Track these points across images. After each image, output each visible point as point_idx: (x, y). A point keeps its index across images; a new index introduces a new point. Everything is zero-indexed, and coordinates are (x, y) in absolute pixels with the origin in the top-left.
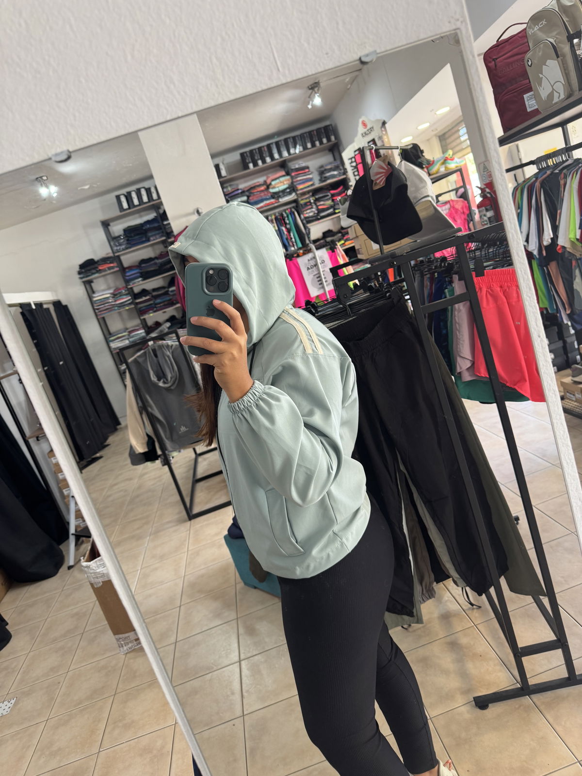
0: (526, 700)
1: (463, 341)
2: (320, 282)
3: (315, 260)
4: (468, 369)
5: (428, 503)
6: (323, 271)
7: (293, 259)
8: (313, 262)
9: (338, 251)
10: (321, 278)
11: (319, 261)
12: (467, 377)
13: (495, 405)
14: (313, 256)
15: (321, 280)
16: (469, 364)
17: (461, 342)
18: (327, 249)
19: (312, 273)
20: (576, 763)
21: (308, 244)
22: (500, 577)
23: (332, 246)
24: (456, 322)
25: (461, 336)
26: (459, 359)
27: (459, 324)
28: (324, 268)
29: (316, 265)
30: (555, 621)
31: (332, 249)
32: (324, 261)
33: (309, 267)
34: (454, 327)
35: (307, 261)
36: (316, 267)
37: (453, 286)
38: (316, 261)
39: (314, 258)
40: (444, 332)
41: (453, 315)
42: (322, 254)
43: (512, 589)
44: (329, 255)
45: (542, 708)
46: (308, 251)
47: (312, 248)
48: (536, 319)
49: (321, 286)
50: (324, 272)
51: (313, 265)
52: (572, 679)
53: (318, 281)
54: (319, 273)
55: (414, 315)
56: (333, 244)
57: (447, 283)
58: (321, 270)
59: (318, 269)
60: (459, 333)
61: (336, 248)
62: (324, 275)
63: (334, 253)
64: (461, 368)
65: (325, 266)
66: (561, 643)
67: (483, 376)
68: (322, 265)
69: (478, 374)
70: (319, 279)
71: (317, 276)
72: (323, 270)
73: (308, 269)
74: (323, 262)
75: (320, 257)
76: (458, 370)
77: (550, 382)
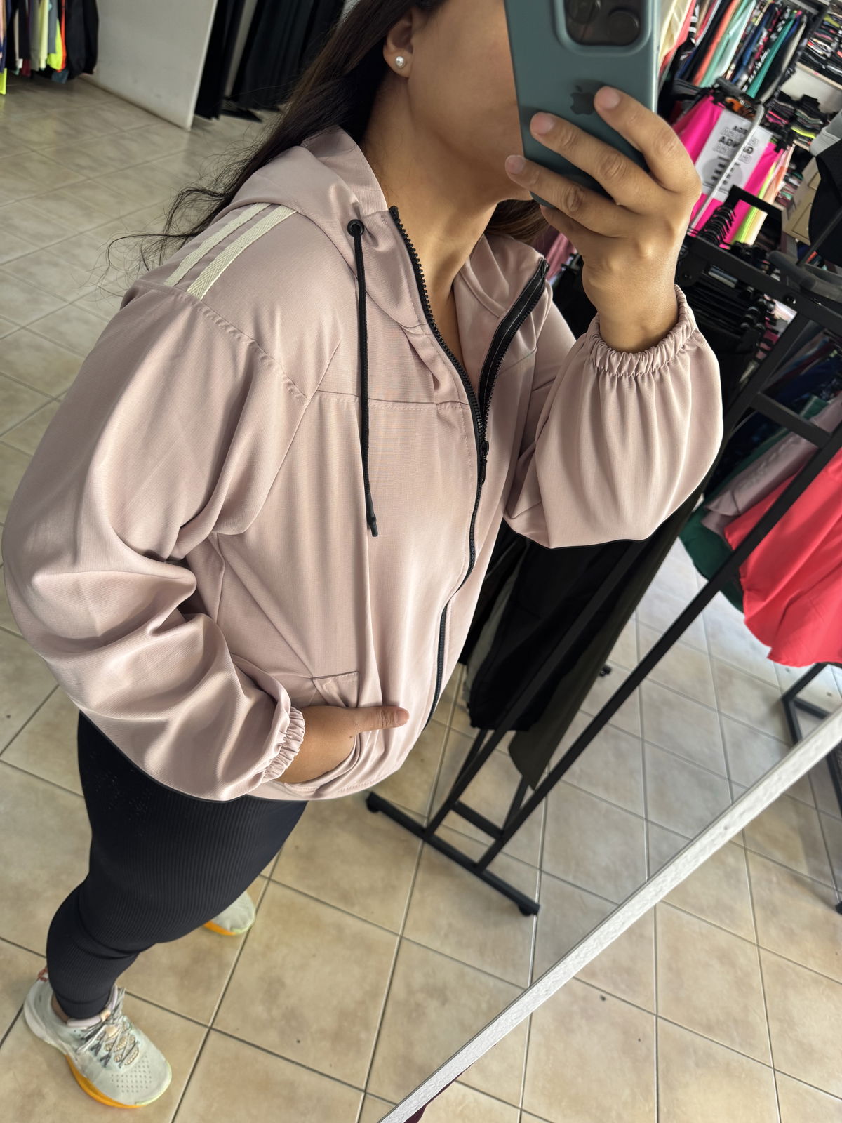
0: (418, 843)
1: (758, 481)
2: (716, 175)
3: (743, 136)
4: (723, 516)
5: (513, 602)
6: (736, 164)
7: (720, 104)
8: (738, 137)
9: (784, 156)
10: (724, 171)
11: (745, 144)
12: (712, 523)
13: (704, 582)
14: (747, 128)
15: (720, 173)
16: (730, 511)
17: (754, 480)
18: (773, 136)
19: (720, 152)
20: (397, 935)
21: (760, 103)
22: (512, 729)
23: (784, 140)
24: (777, 450)
25: (762, 473)
26: (727, 495)
27: (778, 456)
28: (742, 160)
29: (737, 145)
30: (519, 814)
31: (779, 146)
32: (752, 148)
33: (727, 138)
34: (768, 453)
35: (731, 127)
36: (735, 149)
37: (830, 402)
38: (743, 140)
39: (746, 132)
40: (756, 439)
41: (785, 438)
42: (760, 138)
43: (513, 750)
44: (767, 149)
45: (423, 862)
46: (748, 113)
47: (758, 114)
48: (750, 809)
49: (712, 181)
50: (736, 167)
51: (734, 140)
52: (479, 869)
53: (717, 172)
54: (729, 161)
55: (742, 387)
56: (788, 139)
57: (829, 386)
58: (736, 160)
59: (733, 155)
60: (766, 466)
61: (785, 149)
62: (732, 170)
63: (775, 153)
64: (717, 507)
65: (745, 159)
66: (501, 836)
67: (730, 541)
68: (745, 154)
69: (727, 534)
70: (720, 169)
71: (723, 162)
72: (739, 162)
73: (722, 140)
74: (750, 151)
75: (753, 141)
76: (712, 506)
77: (669, 879)
